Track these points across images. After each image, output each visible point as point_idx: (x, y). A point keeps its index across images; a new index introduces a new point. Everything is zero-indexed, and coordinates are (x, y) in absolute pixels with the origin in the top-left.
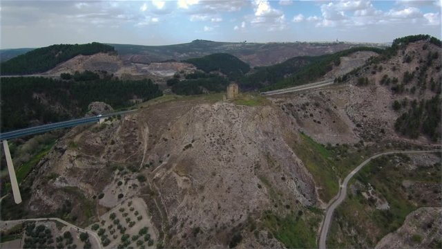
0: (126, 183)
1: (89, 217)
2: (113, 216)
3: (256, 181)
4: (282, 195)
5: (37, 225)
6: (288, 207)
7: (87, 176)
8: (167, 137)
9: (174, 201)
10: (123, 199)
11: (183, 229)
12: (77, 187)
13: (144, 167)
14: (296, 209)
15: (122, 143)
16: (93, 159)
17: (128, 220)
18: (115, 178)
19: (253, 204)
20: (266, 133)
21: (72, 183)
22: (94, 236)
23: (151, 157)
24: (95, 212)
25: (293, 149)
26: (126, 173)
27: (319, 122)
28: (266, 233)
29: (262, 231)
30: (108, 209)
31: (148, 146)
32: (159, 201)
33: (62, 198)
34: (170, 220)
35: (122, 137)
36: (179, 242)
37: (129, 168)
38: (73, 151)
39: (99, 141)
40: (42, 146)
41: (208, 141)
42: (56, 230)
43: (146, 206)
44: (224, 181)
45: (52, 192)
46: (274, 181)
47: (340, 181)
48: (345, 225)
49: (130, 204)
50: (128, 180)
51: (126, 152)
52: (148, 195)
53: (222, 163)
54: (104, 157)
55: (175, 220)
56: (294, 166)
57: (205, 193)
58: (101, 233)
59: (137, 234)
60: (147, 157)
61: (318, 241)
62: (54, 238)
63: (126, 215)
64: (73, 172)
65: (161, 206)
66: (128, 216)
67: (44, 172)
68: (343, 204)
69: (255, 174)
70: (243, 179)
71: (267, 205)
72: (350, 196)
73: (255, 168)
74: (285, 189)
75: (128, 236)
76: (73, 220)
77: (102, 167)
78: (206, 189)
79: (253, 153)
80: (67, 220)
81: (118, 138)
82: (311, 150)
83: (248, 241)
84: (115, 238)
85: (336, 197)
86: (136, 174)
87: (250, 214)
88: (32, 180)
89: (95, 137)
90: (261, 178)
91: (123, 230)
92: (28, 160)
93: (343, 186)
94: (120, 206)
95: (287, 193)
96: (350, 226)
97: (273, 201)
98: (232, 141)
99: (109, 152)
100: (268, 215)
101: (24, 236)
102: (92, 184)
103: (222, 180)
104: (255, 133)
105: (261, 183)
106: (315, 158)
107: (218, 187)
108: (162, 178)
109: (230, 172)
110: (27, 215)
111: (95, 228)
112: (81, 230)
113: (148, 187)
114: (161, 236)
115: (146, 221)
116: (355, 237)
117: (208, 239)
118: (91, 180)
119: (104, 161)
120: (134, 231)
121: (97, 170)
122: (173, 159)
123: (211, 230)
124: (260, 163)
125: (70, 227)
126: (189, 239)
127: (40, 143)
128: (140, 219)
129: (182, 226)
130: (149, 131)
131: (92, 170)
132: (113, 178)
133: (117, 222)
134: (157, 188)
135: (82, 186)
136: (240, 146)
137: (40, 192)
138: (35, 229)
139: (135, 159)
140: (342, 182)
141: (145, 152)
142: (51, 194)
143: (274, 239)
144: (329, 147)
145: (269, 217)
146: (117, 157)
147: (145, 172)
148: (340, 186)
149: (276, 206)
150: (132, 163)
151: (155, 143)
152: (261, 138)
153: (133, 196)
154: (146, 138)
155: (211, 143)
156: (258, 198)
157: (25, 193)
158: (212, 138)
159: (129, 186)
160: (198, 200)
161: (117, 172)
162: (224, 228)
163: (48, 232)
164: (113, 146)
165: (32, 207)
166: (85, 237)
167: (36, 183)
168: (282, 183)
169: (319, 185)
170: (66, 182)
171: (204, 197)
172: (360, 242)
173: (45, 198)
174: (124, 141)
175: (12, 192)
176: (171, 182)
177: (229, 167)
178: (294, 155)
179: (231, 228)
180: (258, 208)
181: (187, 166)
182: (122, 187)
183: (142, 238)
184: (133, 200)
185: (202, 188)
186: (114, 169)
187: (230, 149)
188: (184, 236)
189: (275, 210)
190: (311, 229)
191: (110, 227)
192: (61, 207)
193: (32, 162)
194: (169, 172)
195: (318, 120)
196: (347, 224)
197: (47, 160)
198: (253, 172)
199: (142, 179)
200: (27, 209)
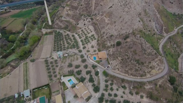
0: (86, 20)
1: (74, 30)
2: (82, 31)
3: (138, 19)
4: (148, 27)
5: (58, 31)
6: (149, 31)
7: (73, 17)
8: (102, 4)
9: (104, 27)
10: (85, 25)
11: (107, 35)
12: (69, 21)
13: (93, 16)
14: (153, 33)
15: (85, 6)
16: (75, 11)
17: (87, 32)
18: (82, 18)
19: (135, 27)
20: (146, 2)
21: (68, 19)
22: (76, 36)
23: (95, 12)
24: (76, 29)
25: (157, 11)
26: (86, 17)
27: (172, 3)
28: (139, 36)
29: (138, 35)
30: (81, 28)
31: (94, 8)
32: (98, 27)
33: (65, 24)
34: (102, 33)
35: (84, 3)
36: (105, 39)
37: (87, 15)
38: (68, 7)
39: (77, 4)
40: (55, 8)
41: (120, 4)
42: (64, 33)
43: (93, 28)
44: (124, 20)
45: (62, 21)
46: (146, 21)
47: (175, 28)
48: (172, 43)
49: (88, 27)
50: (87, 19)
51: (86, 9)
52: (94, 25)
53: (124, 13)
54: (78, 11)
55: (104, 33)
56: (156, 18)
57: (116, 24)
58: (79, 35)
59: (90, 36)
60: (94, 12)
61: (159, 45)
62: (64, 35)
63: (87, 30)
64: (68, 15)
65: (99, 28)
66: (87, 31)
67: (58, 15)
68: (174, 35)
69: (138, 17)
70: (132, 19)
71: (141, 28)
72: (178, 33)
73: (139, 15)
74: (150, 24)
75: (87, 36)
76: (69, 31)
77: (78, 14)
78: (117, 22)
79: (139, 9)
80: (67, 31)
81: (83, 4)
82: (165, 13)
83: (131, 38)
84: (83, 37)
85: (172, 33)
86: (90, 17)
87: (134, 30)
88: (54, 18)
89: (75, 3)
90: (140, 18)
91: (86, 35)
92: (51, 12)
93: (176, 30)
94: (84, 28)
95: (151, 27)
96: (174, 43)
97: (144, 28)
98: (130, 4)
99: (80, 9)
100: (141, 31)
101: (54, 34)
102: (74, 20)
103: (123, 20)
104: (141, 2)
105: (140, 20)
106: (166, 16)
107: (122, 22)
108: (100, 19)
109: (127, 16)
110: (54, 28)
111: (76, 33)
112: (72, 34)
113: (94, 22)
114: (99, 37)
115: (94, 33)
116: (175, 48)
117: (116, 38)
118: (74, 18)
119: (78, 12)
120: (89, 35)
121: (76, 15)
122: (105, 12)
123: (117, 35)
124: (141, 13)
125: (68, 33)
126: (109, 38)
127: (54, 7)
128: (91, 32)
129: (106, 34)
130: (95, 1)
131: (74, 15)
132: (82, 19)
133: (84, 32)
134: (98, 23)
135: (71, 20)
136: (134, 6)
137: (57, 21)
138: (57, 32)
139: (90, 12)
140: (176, 29)
141: (93, 10)
142: (61, 22)
143: (142, 38)
144: (174, 15)
145: (141, 32)
146: (83, 11)
147: (93, 17)
148: (175, 29)
149: (145, 29)
150: (88, 14)
151: (97, 6)
152: (143, 4)
153: (89, 25)
154: (94, 4)
155: (121, 5)
156: (138, 25)
157: (52, 21)
158: (121, 3)
159: (87, 21)
160: (113, 26)
161: (83, 16)
162: (122, 35)
163: (61, 33)
164: (81, 7)
165: (55, 26)
166: (73, 36)
167: (55, 19)
168: (149, 22)
169: (165, 27)
170: (66, 18)
171: (115, 25)
172: (177, 50)
173: (59, 23)
174: (85, 5)
175: (48, 21)
176: (103, 20)
177: (127, 15)
178: (157, 13)
179: (125, 35)
180: (137, 28)
181: (110, 15)
182: (85, 21)
183: (92, 37)
184: (89, 26)
185: (115, 22)
186: (82, 15)
187: (129, 7)
188: (107, 38)
189: (144, 30)
190: (158, 40)
191: (81, 34)
192: (65, 27)
193: (53, 13)
194: (102, 17)
195: (172, 2)
196: (173, 43)
197: (59, 11)
198: (137, 16)
199: (92, 19)
200: (54, 26)
